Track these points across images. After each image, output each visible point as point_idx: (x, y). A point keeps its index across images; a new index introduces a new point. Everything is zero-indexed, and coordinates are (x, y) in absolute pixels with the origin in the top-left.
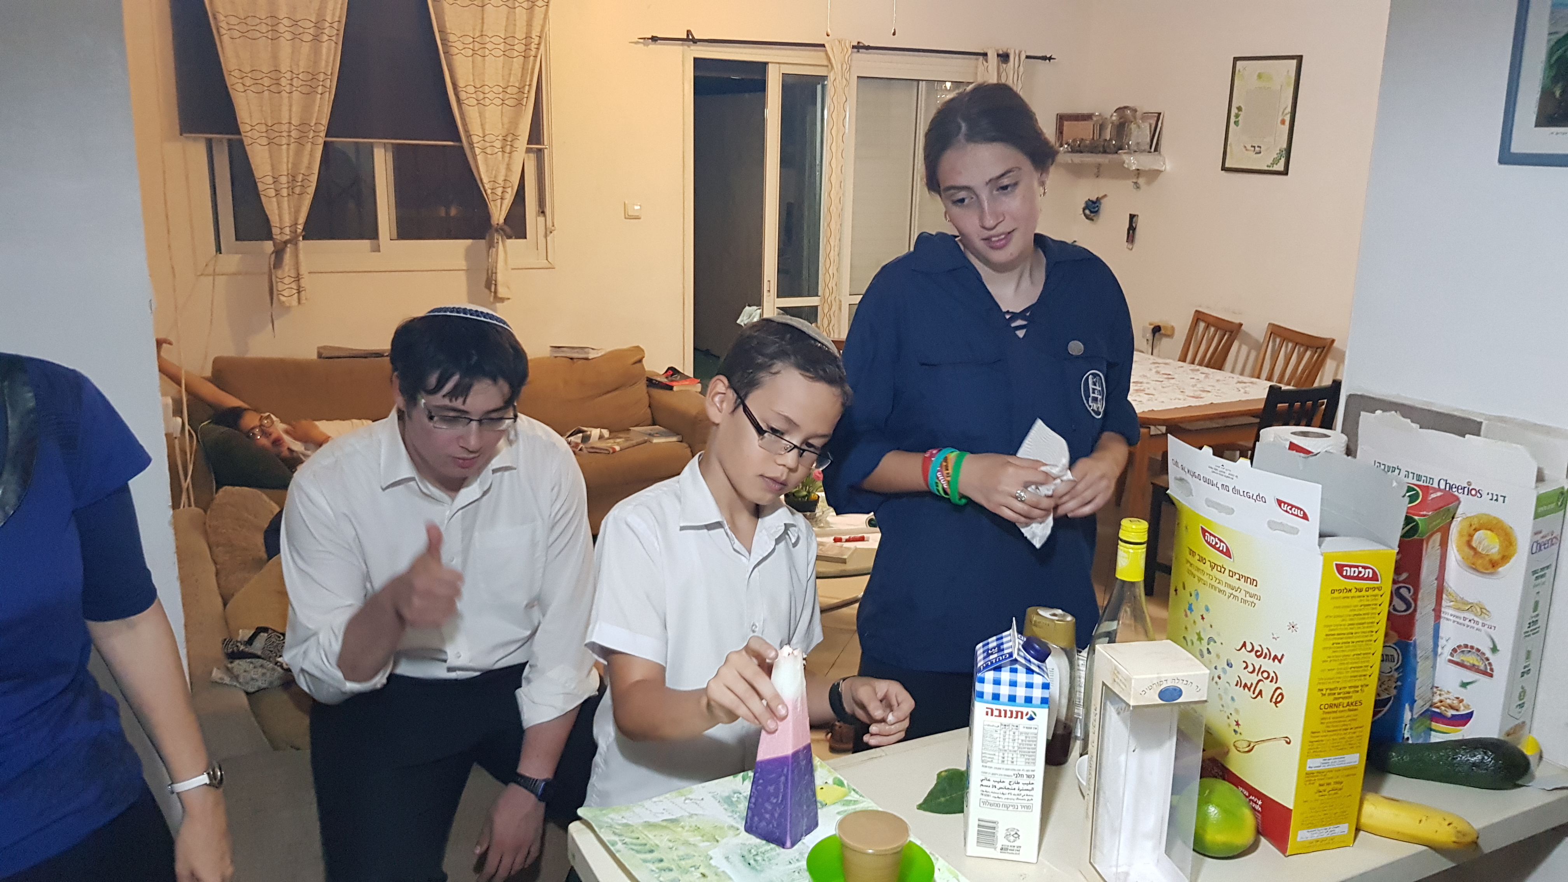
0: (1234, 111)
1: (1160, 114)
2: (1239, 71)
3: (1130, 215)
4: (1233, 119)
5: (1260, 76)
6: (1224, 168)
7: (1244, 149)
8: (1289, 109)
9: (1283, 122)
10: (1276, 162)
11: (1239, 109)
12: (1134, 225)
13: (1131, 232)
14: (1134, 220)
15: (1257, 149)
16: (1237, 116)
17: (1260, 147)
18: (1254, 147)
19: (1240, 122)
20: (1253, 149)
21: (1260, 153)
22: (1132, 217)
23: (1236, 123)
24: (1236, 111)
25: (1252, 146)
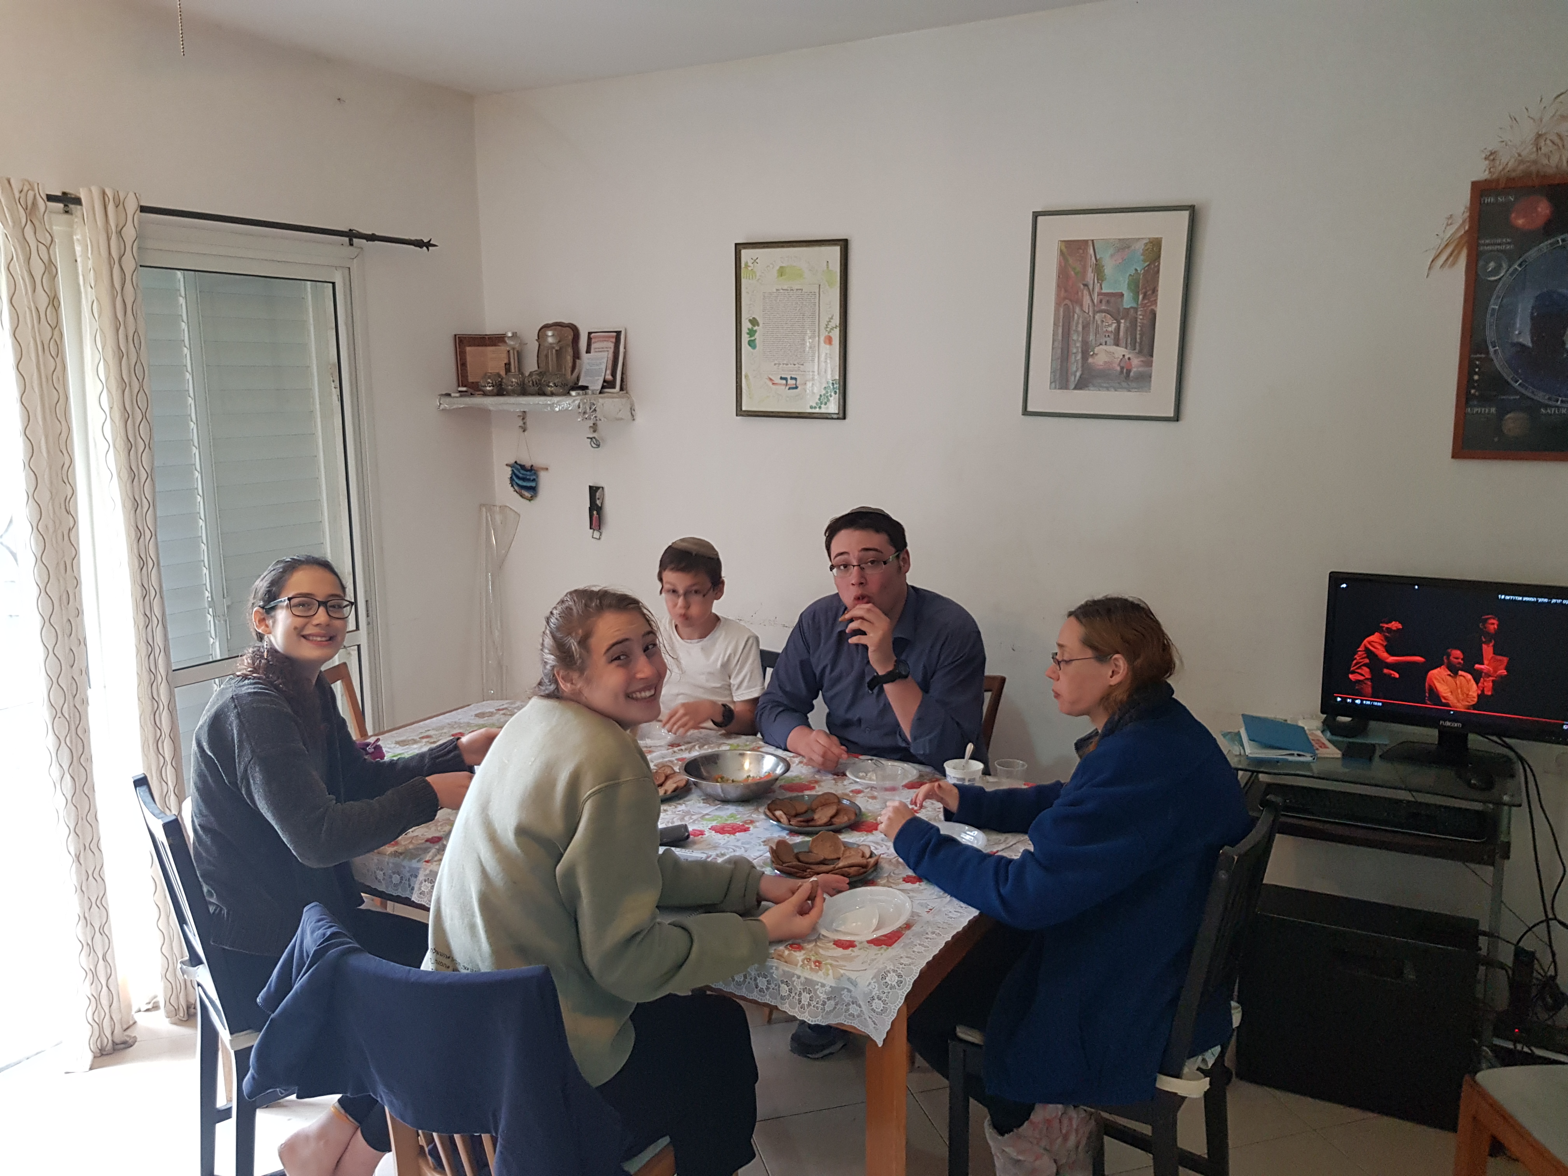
0: (746, 325)
1: (618, 333)
2: (747, 266)
3: (590, 487)
4: (745, 338)
5: (782, 272)
6: (740, 412)
7: (770, 384)
8: (837, 321)
9: (829, 340)
10: (823, 400)
11: (754, 322)
12: (598, 502)
13: (595, 513)
14: (598, 494)
15: (790, 382)
16: (751, 333)
17: (796, 379)
18: (786, 379)
19: (757, 341)
20: (784, 382)
21: (796, 388)
22: (594, 491)
23: (752, 344)
24: (750, 326)
25: (781, 378)
